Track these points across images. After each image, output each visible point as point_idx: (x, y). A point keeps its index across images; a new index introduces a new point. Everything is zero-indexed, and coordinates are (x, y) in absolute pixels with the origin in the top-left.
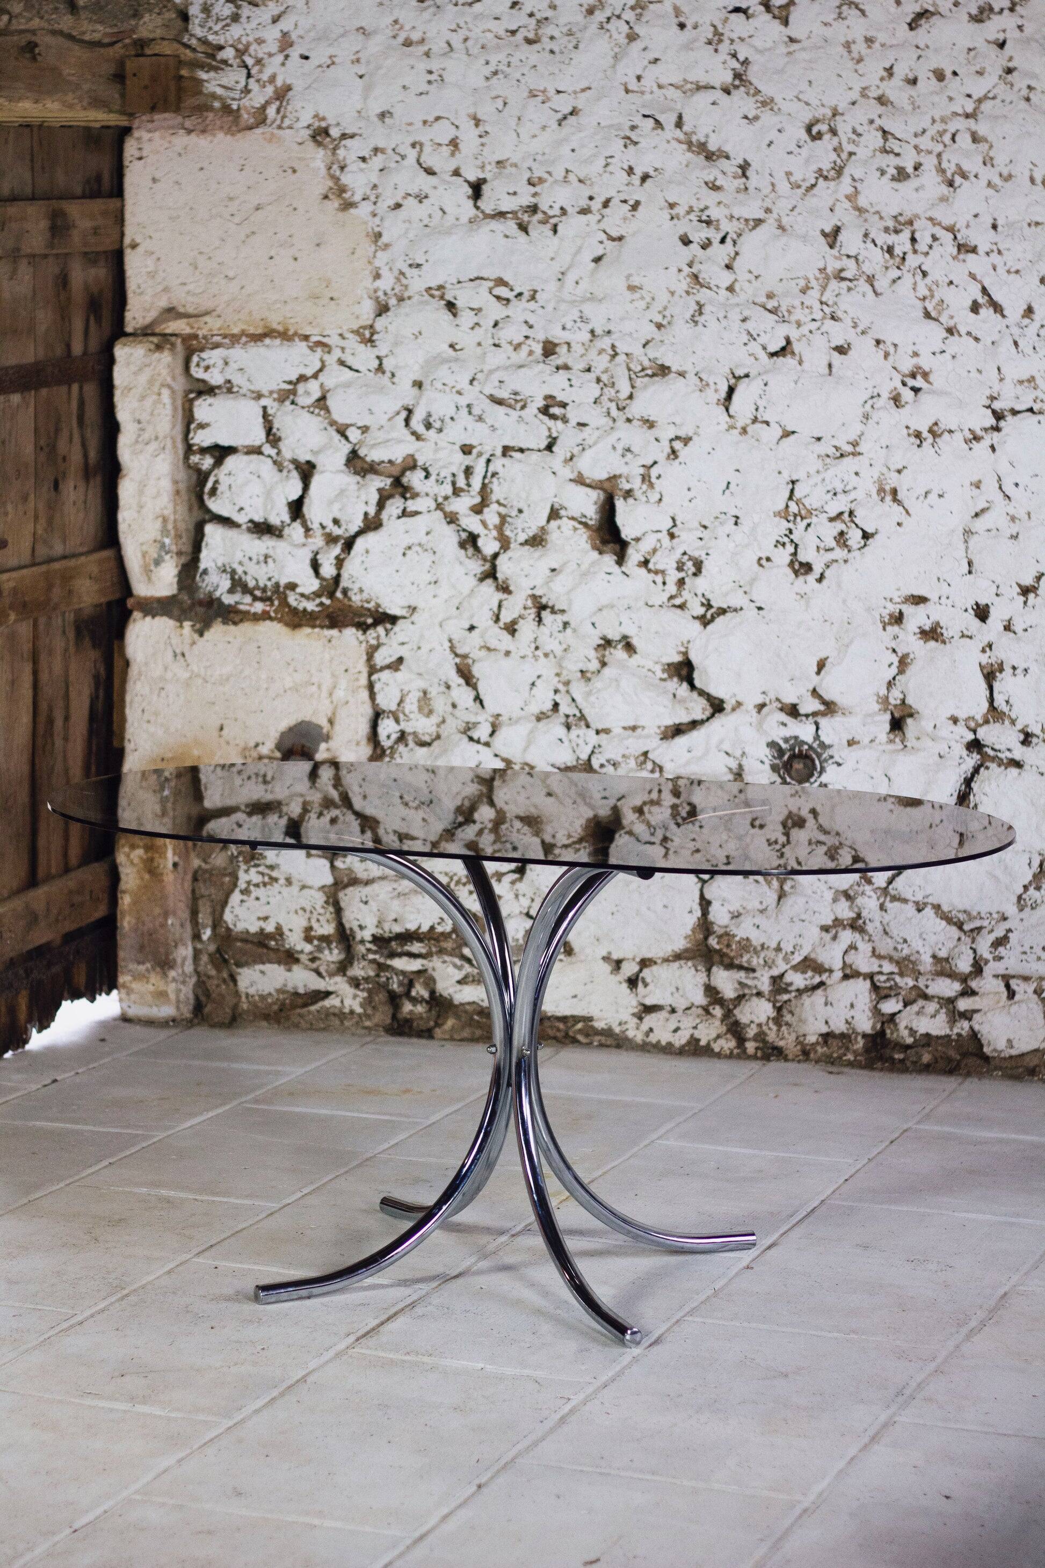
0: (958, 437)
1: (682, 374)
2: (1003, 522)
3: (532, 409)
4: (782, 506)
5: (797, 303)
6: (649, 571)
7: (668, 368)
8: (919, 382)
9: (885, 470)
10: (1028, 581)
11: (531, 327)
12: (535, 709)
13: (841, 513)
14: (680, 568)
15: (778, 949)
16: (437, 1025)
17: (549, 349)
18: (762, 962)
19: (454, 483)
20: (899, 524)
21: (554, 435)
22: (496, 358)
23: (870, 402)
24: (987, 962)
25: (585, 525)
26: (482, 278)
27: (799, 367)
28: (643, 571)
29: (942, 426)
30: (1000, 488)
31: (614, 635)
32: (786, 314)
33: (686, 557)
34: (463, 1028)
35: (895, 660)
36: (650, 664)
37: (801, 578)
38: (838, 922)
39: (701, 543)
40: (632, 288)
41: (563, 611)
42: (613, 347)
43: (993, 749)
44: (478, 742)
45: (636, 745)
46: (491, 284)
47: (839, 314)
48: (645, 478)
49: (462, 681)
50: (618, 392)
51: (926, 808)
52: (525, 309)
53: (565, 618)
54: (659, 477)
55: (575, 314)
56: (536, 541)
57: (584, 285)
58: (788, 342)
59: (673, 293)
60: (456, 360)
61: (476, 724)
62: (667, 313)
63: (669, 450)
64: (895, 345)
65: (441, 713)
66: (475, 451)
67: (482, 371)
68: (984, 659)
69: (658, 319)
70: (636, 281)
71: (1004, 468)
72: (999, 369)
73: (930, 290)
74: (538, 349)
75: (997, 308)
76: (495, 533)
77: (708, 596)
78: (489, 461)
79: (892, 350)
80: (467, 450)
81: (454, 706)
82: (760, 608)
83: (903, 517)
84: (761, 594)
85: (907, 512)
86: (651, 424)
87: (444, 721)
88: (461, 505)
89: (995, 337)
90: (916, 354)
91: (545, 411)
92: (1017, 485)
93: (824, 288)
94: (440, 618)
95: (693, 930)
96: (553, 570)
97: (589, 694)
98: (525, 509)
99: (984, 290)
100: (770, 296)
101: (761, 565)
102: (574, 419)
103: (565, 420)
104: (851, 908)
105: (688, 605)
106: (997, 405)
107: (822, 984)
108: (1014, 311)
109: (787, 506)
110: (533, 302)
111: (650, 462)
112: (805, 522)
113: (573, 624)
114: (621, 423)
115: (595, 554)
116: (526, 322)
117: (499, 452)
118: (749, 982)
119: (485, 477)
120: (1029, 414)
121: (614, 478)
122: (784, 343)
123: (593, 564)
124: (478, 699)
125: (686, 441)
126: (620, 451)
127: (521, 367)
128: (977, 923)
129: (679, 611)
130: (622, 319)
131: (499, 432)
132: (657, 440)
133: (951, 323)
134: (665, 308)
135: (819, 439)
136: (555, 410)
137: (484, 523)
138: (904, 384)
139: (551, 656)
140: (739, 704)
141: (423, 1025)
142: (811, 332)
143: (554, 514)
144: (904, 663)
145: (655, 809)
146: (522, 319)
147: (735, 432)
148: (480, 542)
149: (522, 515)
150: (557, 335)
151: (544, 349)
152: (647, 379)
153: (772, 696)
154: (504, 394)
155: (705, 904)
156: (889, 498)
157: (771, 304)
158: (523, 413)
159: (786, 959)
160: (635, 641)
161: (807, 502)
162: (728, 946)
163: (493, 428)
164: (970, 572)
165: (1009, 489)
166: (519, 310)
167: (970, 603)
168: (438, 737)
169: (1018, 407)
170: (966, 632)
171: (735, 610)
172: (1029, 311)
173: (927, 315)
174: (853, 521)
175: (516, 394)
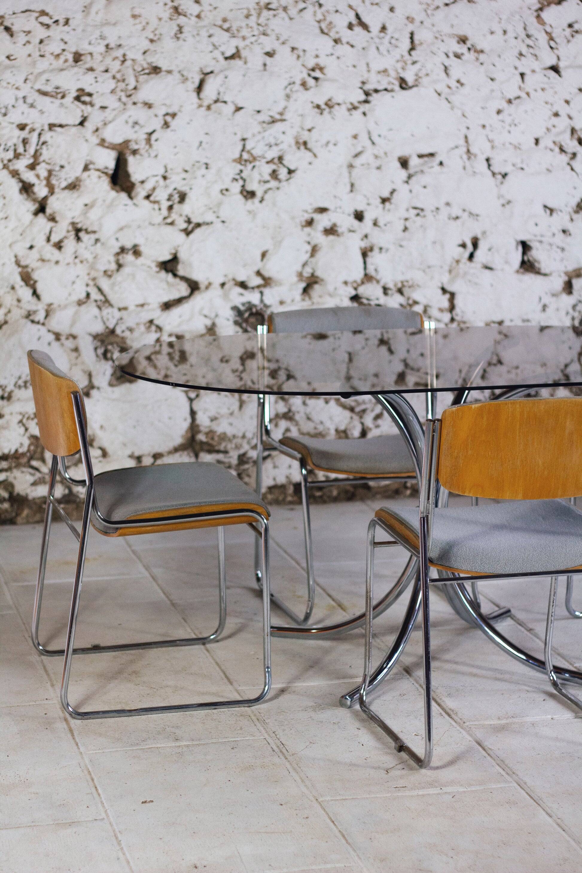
0: (344, 108)
1: (169, 72)
2: (371, 160)
3: (69, 98)
4: (237, 155)
5: (243, 24)
6: (151, 202)
7: (160, 68)
8: (317, 74)
9: (300, 130)
10: (386, 194)
11: (66, 43)
12: (75, 298)
13: (273, 159)
14: (169, 200)
15: (244, 437)
16: (17, 515)
17: (77, 58)
18: (233, 446)
19: (15, 150)
20: (310, 163)
21: (85, 115)
22: (43, 65)
23: (289, 87)
24: (370, 429)
25: (106, 174)
26: (30, 11)
27: (245, 66)
28: (146, 202)
29: (334, 101)
30: (370, 138)
31: (129, 245)
32: (235, 32)
33: (176, 192)
34: (35, 514)
35: (309, 248)
36: (149, 263)
37: (250, 202)
38: (277, 416)
39: (184, 182)
40: (134, 16)
41: (94, 232)
42: (124, 55)
43: (368, 299)
44: (38, 323)
45: (146, 316)
46: (37, 15)
47: (269, 32)
48: (148, 141)
49: (23, 283)
50: (127, 85)
51: (331, 339)
52: (62, 32)
53: (96, 236)
54: (156, 140)
55: (97, 33)
56: (73, 186)
57: (101, 15)
58: (238, 51)
59: (160, 19)
60: (13, 67)
61: (35, 312)
62: (157, 32)
63: (162, 122)
64: (304, 51)
65: (8, 306)
66: (28, 128)
67: (32, 74)
68: (363, 244)
69: (151, 36)
70: (137, 12)
71: (372, 126)
72: (368, 64)
73: (324, 16)
74: (70, 57)
75: (365, 27)
76: (44, 182)
77: (191, 216)
78: (40, 135)
79: (301, 53)
80: (22, 127)
81: (19, 301)
82: (223, 222)
83: (312, 159)
84: (224, 213)
85: (315, 156)
86: (149, 106)
87: (9, 312)
88: (21, 165)
89: (365, 45)
90: (317, 56)
91: (77, 98)
92: (380, 136)
93: (259, 15)
94: (8, 243)
95: (187, 432)
96: (86, 205)
97: (113, 285)
98: (66, 165)
99: (358, 16)
100: (225, 20)
101: (223, 194)
102: (98, 105)
103: (92, 104)
104: (286, 406)
105: (176, 222)
106: (367, 87)
107: (269, 456)
108: (375, 28)
109: (241, 156)
110: (66, 27)
111: (150, 130)
112: (252, 165)
113: (102, 240)
114: (130, 106)
115: (113, 194)
116: (62, 40)
117: (46, 128)
118: (226, 460)
119: (37, 145)
120: (385, 92)
121: (126, 143)
122: (234, 51)
123: (113, 200)
124: (35, 293)
125: (174, 115)
126: (131, 124)
127: (62, 70)
128: (363, 407)
129: (170, 228)
130: (129, 37)
131: (46, 114)
132: (156, 116)
133: (337, 36)
134: (156, 29)
135: (259, 112)
136: (87, 99)
137: (38, 176)
138: (309, 75)
139: (85, 262)
140: (210, 284)
141: (8, 516)
142: (252, 43)
143: (86, 168)
144: (314, 250)
145: (159, 356)
146: (59, 38)
147: (203, 109)
148: (36, 189)
149: (64, 170)
150: (84, 48)
151: (74, 58)
152: (146, 76)
153: (230, 277)
154: (49, 88)
155: (193, 413)
156: (302, 147)
157: (226, 26)
158: (64, 101)
159: (248, 443)
160: (142, 249)
161: (254, 152)
162: (212, 439)
163: (42, 112)
164: (352, 191)
165: (375, 138)
166: (57, 32)
167: (351, 210)
168: (6, 322)
169: (380, 88)
170: (352, 229)
171: (208, 224)
172: (384, 29)
173: (322, 32)
174: (281, 163)
175: (57, 88)
